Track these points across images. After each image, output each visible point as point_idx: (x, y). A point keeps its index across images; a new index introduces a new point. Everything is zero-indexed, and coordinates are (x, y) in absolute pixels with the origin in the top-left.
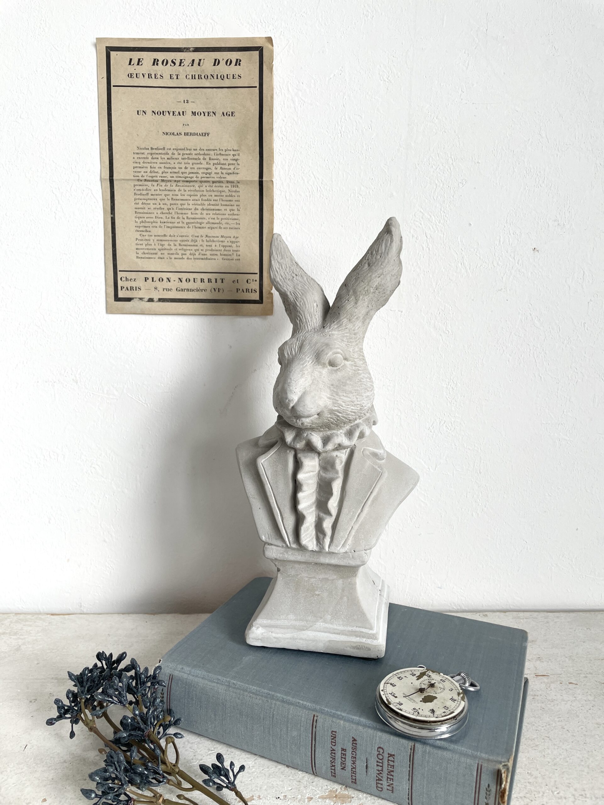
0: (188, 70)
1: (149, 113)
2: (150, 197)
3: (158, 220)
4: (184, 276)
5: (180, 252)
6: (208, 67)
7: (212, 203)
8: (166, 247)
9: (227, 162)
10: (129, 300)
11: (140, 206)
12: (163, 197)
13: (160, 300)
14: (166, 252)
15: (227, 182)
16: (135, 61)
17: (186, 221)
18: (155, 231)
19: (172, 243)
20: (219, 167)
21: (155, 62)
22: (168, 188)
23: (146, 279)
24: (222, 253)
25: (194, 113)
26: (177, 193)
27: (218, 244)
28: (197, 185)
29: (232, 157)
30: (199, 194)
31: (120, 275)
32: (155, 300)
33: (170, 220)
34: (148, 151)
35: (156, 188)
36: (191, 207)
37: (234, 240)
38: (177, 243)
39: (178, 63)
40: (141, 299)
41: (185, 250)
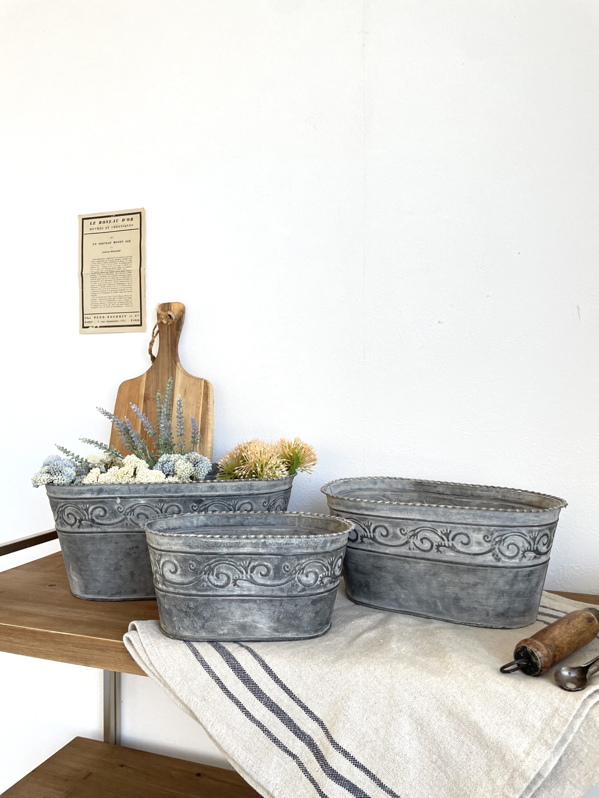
0: (112, 224)
1: (98, 244)
2: (97, 280)
3: (100, 290)
4: (110, 315)
5: (108, 304)
6: (120, 223)
7: (121, 281)
8: (103, 302)
9: (127, 262)
10: (88, 327)
11: (93, 284)
12: (102, 280)
13: (100, 327)
14: (102, 304)
15: (127, 271)
16: (92, 223)
17: (111, 290)
18: (98, 295)
19: (105, 300)
20: (124, 264)
21: (100, 223)
22: (104, 276)
23: (95, 317)
24: (125, 303)
25: (114, 242)
26: (107, 277)
27: (123, 299)
28: (115, 273)
29: (129, 260)
30: (116, 277)
31: (85, 316)
32: (98, 326)
33: (105, 290)
34: (96, 261)
35: (99, 276)
36: (113, 283)
37: (129, 297)
38: (107, 300)
39: (109, 222)
40: (92, 327)
41: (110, 303)
